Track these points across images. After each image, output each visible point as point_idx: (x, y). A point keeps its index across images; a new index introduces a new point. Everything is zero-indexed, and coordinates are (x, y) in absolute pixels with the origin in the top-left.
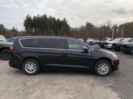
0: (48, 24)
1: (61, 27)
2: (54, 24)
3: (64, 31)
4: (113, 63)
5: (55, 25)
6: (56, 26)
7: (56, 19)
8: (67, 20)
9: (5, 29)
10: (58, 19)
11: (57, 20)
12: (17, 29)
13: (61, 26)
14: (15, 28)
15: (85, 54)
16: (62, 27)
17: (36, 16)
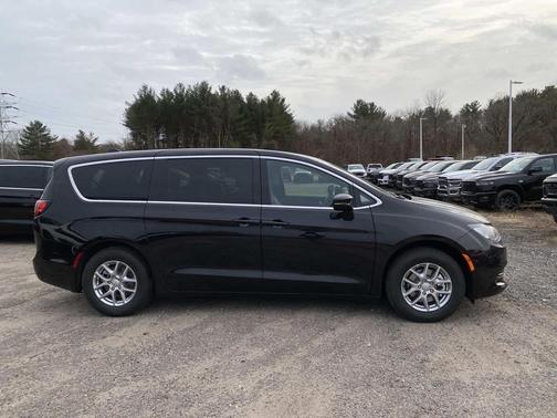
0: (216, 119)
1: (264, 127)
2: (238, 116)
3: (274, 138)
4: (470, 263)
5: (241, 120)
6: (243, 123)
7: (244, 95)
8: (283, 100)
9: (49, 139)
10: (251, 94)
11: (245, 101)
12: (95, 136)
13: (264, 121)
14: (87, 135)
15: (339, 224)
16: (267, 124)
17: (172, 90)
